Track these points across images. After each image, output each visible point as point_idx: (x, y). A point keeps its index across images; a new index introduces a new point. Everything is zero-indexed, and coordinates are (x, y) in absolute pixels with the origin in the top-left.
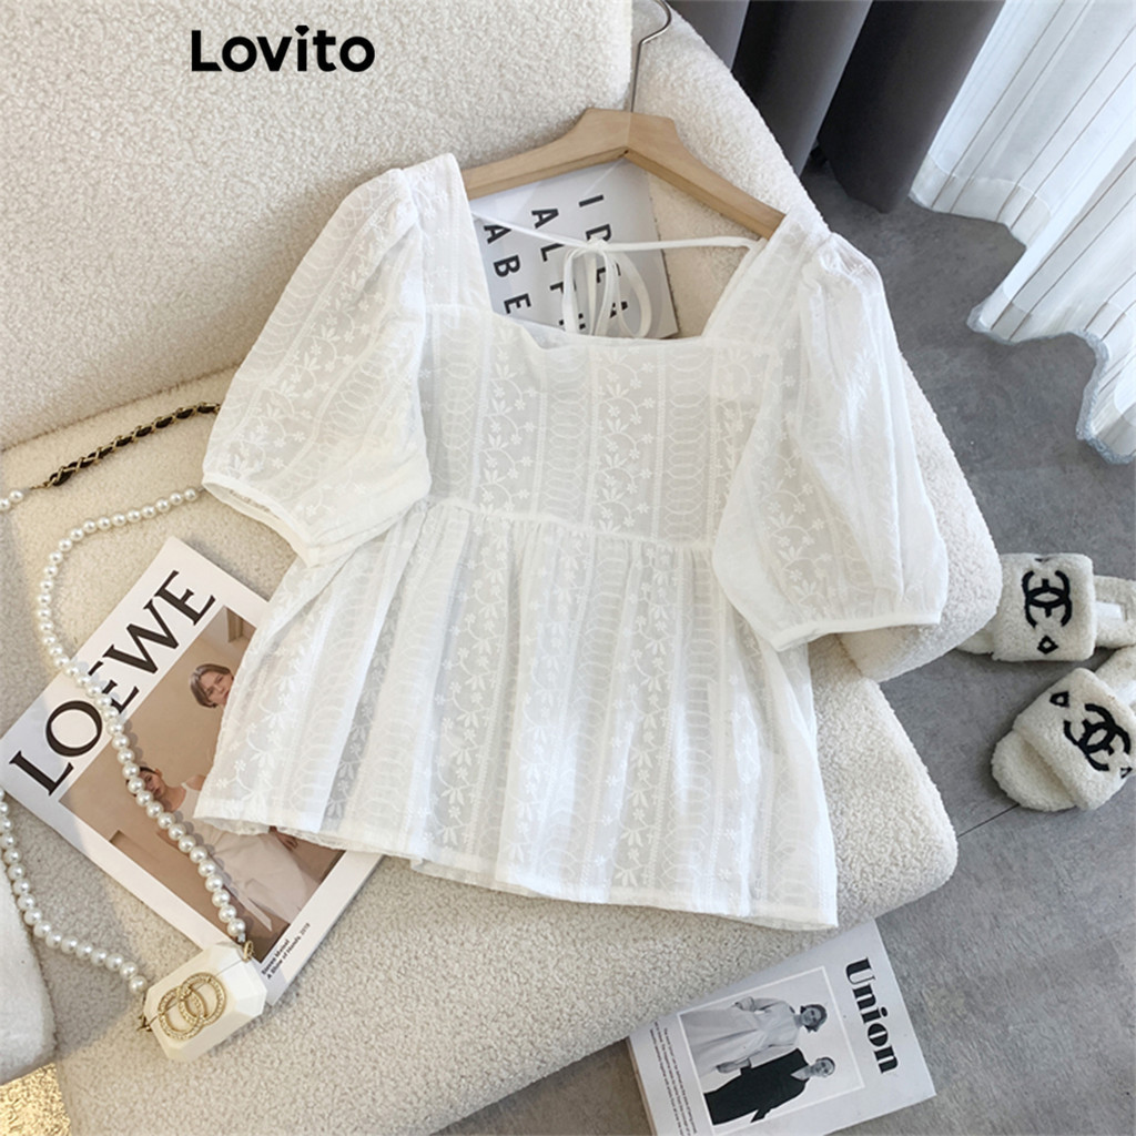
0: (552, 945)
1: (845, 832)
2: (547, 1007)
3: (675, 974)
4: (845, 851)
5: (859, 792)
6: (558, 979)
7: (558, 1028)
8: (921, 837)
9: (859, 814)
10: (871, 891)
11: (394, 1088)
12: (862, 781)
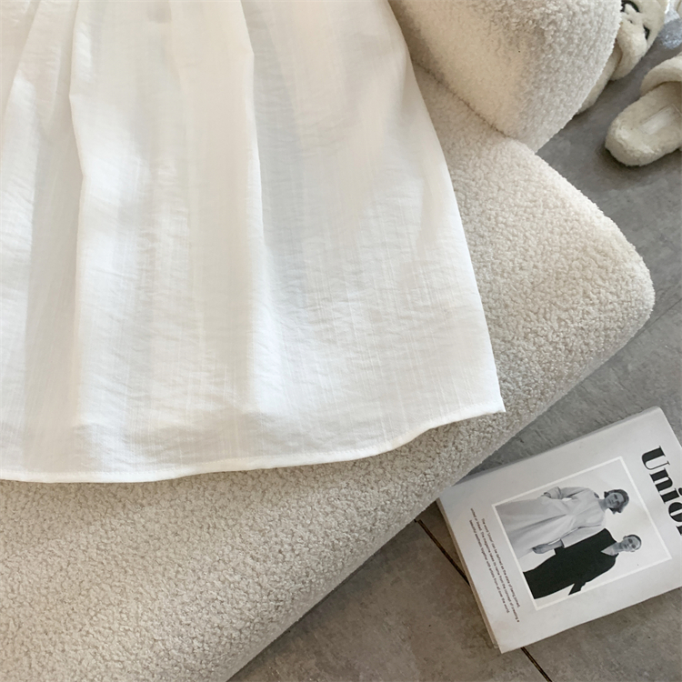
0: (253, 479)
1: (530, 285)
2: (266, 542)
3: (391, 474)
4: (534, 303)
5: (533, 242)
6: (269, 512)
7: (283, 561)
8: (610, 270)
9: (540, 265)
10: (573, 337)
11: (121, 669)
12: (534, 232)
